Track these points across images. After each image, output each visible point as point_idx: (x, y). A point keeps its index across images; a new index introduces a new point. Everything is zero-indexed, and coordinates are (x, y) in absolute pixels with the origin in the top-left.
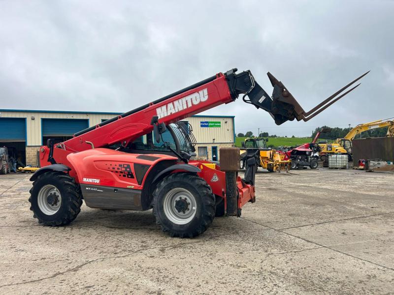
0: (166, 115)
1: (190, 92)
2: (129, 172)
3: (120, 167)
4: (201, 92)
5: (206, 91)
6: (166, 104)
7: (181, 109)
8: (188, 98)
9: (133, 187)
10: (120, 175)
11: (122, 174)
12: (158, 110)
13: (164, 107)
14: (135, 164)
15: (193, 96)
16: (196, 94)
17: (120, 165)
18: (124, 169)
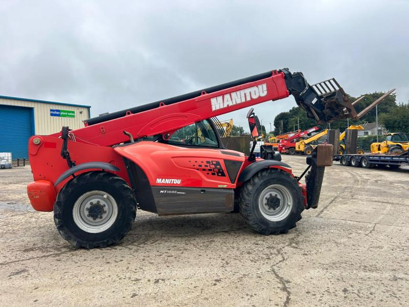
0: (222, 107)
1: (249, 84)
2: (219, 170)
3: (208, 165)
4: (260, 87)
5: (265, 86)
6: (223, 94)
7: (239, 102)
8: (247, 91)
9: (225, 186)
10: (208, 174)
11: (210, 172)
12: (213, 101)
13: (220, 98)
14: (225, 160)
15: (252, 89)
16: (255, 88)
17: (208, 162)
18: (213, 166)
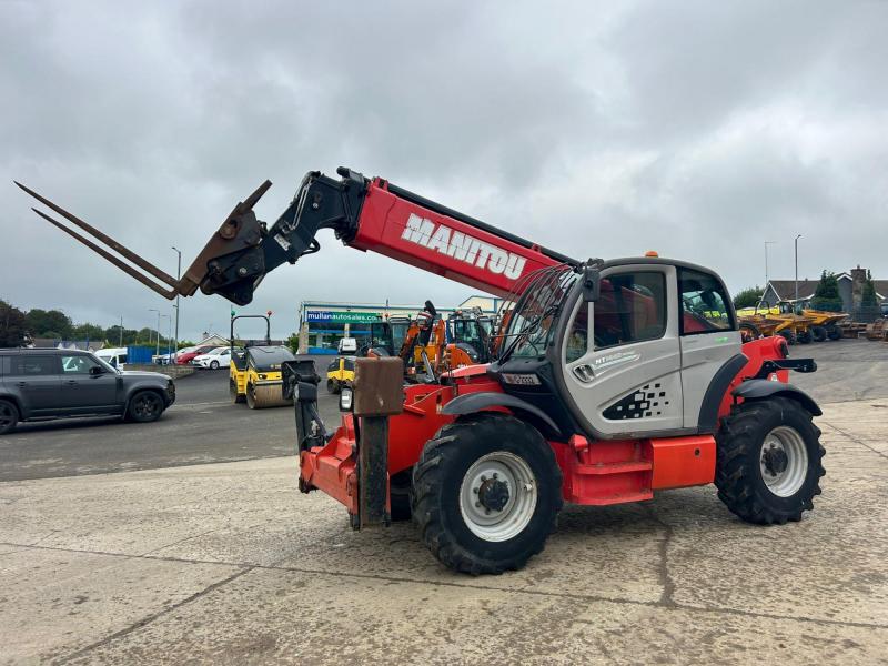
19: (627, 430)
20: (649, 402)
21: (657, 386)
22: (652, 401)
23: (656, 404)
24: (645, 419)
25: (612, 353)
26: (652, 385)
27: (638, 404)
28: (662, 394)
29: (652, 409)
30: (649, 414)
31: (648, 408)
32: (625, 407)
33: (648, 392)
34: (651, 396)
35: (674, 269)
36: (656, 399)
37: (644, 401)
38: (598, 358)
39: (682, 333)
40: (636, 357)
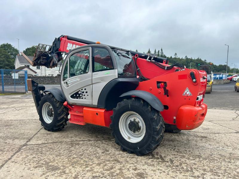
19: (76, 102)
20: (82, 94)
21: (85, 89)
22: (83, 94)
23: (84, 95)
24: (81, 100)
25: (73, 78)
26: (84, 89)
27: (79, 94)
28: (86, 92)
29: (83, 97)
30: (82, 98)
31: (82, 96)
32: (76, 95)
33: (82, 91)
34: (83, 92)
35: (91, 48)
36: (85, 93)
37: (81, 94)
38: (69, 80)
39: (93, 71)
40: (79, 80)
